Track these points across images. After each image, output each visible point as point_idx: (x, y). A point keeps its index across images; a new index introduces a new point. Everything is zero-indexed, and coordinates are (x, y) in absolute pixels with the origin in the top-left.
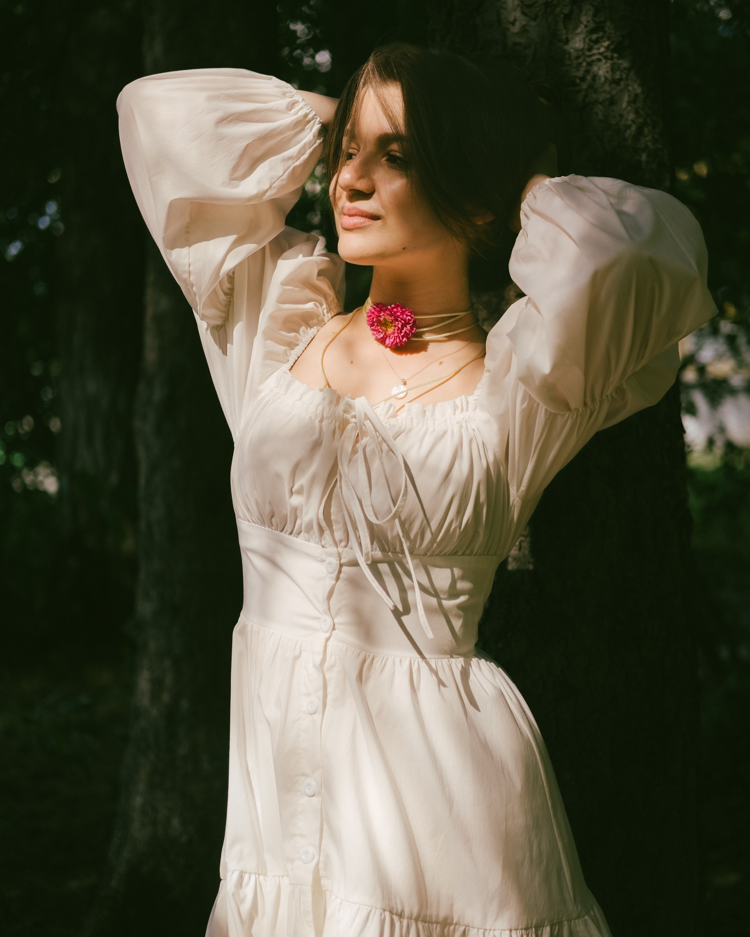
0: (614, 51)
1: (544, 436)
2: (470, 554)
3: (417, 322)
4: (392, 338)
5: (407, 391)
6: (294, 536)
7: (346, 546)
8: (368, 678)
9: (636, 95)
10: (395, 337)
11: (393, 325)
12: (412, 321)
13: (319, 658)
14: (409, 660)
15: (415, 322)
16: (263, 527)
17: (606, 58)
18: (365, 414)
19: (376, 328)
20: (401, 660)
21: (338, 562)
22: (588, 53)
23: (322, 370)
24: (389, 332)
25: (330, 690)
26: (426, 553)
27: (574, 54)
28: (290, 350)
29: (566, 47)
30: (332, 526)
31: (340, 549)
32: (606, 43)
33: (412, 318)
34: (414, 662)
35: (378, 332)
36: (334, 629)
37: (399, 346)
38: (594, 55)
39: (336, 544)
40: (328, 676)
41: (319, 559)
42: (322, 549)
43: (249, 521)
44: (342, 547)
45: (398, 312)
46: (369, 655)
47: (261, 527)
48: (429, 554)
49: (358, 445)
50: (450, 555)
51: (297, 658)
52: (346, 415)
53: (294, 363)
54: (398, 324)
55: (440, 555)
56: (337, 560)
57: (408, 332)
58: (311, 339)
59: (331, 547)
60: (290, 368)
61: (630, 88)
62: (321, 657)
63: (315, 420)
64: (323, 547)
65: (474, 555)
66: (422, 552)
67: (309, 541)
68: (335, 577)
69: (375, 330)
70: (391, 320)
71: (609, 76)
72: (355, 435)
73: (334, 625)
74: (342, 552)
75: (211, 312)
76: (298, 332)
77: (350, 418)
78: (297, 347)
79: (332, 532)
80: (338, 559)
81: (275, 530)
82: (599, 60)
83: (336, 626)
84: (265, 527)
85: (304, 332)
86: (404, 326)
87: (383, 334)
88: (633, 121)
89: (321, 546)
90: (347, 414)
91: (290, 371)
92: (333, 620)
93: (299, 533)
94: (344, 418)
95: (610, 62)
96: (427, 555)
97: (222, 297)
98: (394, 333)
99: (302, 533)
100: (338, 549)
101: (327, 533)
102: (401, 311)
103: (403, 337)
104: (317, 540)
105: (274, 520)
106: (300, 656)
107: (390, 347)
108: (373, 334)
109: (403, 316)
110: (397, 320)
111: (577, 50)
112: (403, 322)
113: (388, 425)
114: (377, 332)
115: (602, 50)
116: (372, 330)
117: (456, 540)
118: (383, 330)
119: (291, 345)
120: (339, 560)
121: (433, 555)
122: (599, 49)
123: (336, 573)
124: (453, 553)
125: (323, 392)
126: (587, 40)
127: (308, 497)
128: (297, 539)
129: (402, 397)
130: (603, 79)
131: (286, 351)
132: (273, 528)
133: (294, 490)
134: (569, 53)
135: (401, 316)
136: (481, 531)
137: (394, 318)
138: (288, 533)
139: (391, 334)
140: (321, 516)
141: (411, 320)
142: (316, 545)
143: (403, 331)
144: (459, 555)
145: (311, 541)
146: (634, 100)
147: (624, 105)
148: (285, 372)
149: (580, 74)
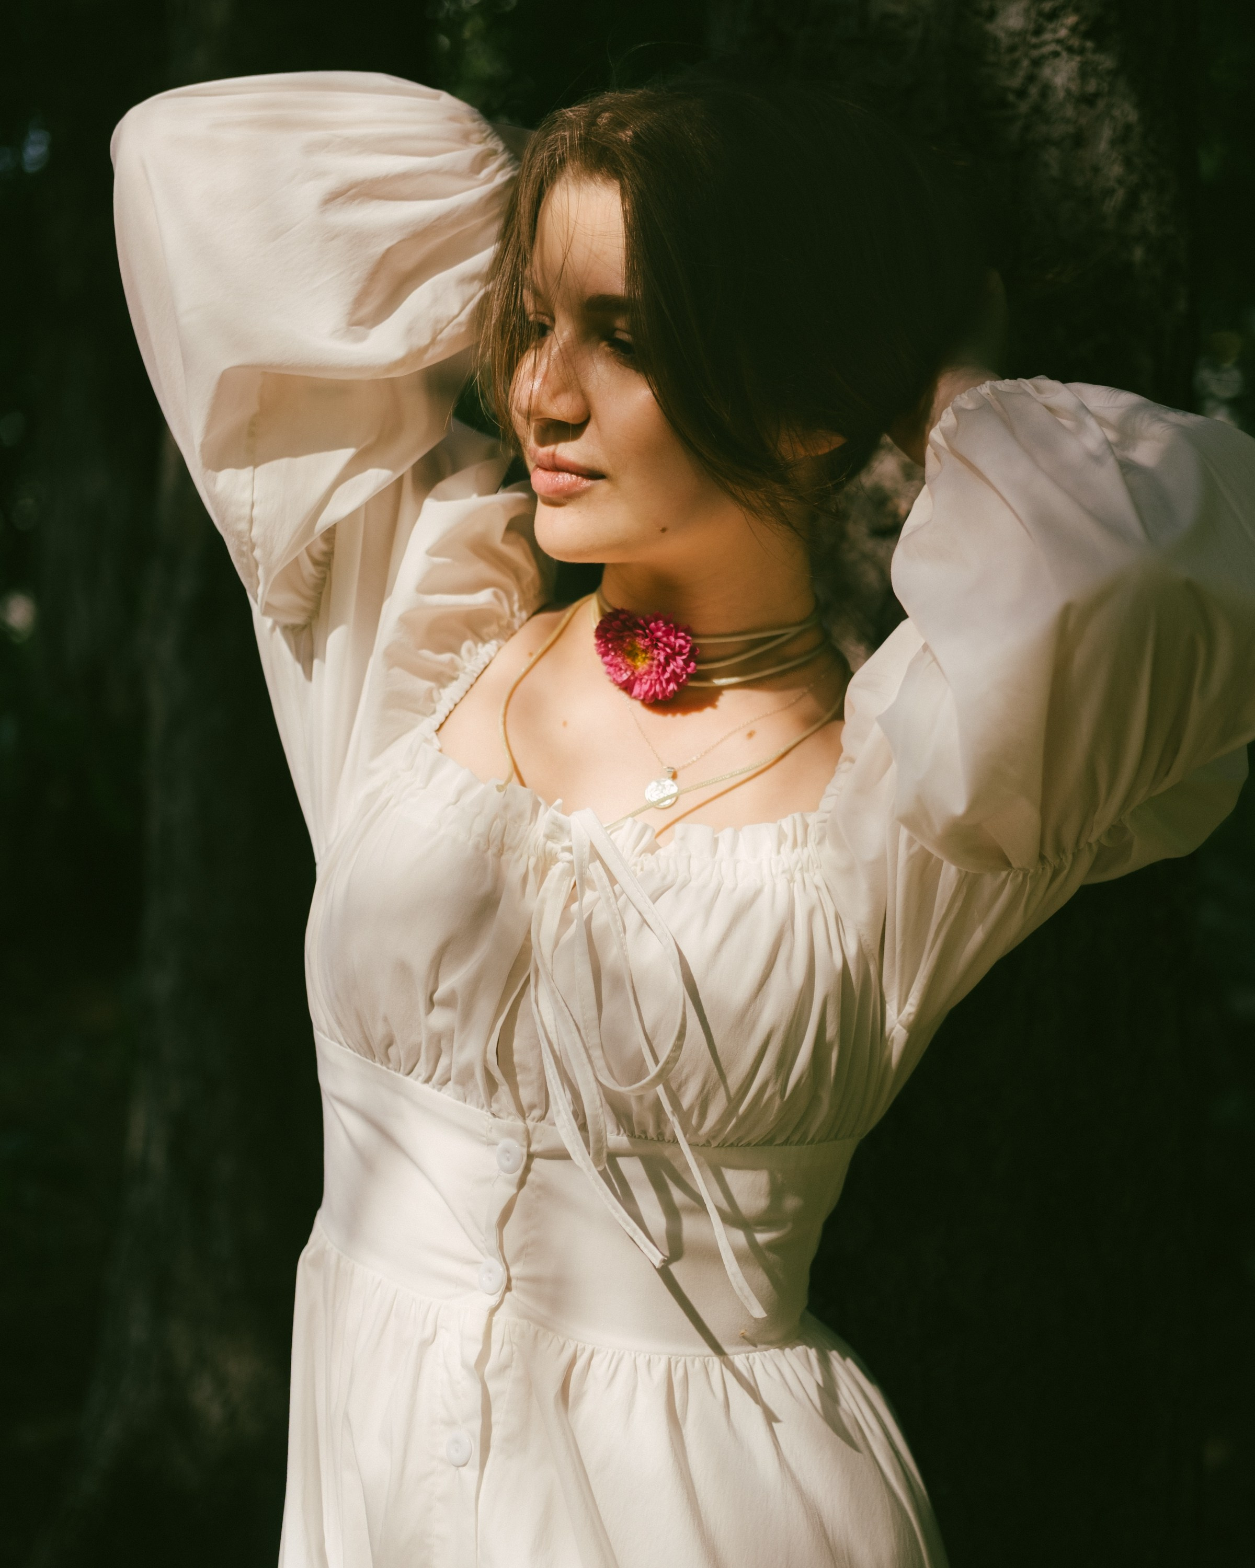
0: (1087, 35)
1: (955, 911)
2: (800, 1142)
3: (697, 650)
4: (646, 683)
5: (677, 797)
6: (434, 1087)
7: (542, 1118)
8: (580, 1397)
9: (1128, 128)
10: (651, 680)
11: (648, 656)
12: (688, 649)
13: (474, 1350)
14: (667, 1360)
15: (693, 650)
16: (370, 1061)
17: (1070, 50)
18: (592, 846)
19: (615, 662)
20: (650, 1360)
21: (525, 1150)
22: (1034, 40)
23: (504, 738)
24: (640, 669)
25: (496, 1416)
26: (708, 1142)
27: (1005, 41)
28: (439, 689)
29: (991, 27)
30: (515, 1076)
31: (530, 1124)
32: (1071, 20)
33: (687, 642)
34: (677, 1363)
35: (617, 669)
36: (508, 1288)
37: (661, 700)
38: (1044, 43)
39: (522, 1113)
40: (492, 1387)
41: (485, 1139)
42: (492, 1120)
43: (340, 1043)
44: (534, 1119)
45: (658, 629)
46: (584, 1349)
47: (365, 1059)
48: (714, 1144)
49: (574, 907)
50: (758, 1146)
51: (426, 1344)
52: (550, 844)
53: (447, 718)
54: (659, 654)
55: (738, 1145)
56: (522, 1146)
57: (678, 671)
58: (483, 667)
59: (511, 1118)
60: (438, 727)
61: (1117, 113)
62: (477, 1348)
63: (485, 851)
64: (493, 1115)
65: (808, 1143)
66: (703, 1141)
67: (466, 1101)
68: (516, 1181)
69: (611, 665)
70: (644, 645)
71: (1073, 87)
72: (569, 885)
73: (509, 1280)
74: (535, 1128)
75: (285, 598)
76: (456, 650)
77: (560, 850)
78: (455, 683)
79: (514, 1088)
80: (525, 1143)
81: (395, 1070)
82: (1056, 54)
83: (514, 1282)
84: (374, 1062)
85: (469, 651)
86: (669, 659)
87: (627, 674)
88: (1120, 182)
89: (489, 1114)
90: (554, 842)
91: (437, 734)
92: (508, 1269)
93: (445, 1082)
94: (546, 851)
95: (1078, 59)
96: (711, 1146)
97: (309, 569)
98: (649, 673)
99: (450, 1084)
100: (525, 1123)
101: (504, 1090)
102: (664, 629)
103: (668, 681)
104: (483, 1099)
105: (392, 1051)
106: (434, 1338)
107: (643, 701)
108: (609, 673)
109: (668, 638)
110: (656, 647)
111: (1012, 34)
112: (668, 650)
113: (639, 868)
114: (615, 669)
115: (1063, 33)
116: (606, 663)
117: (772, 1118)
118: (628, 665)
119: (442, 678)
120: (527, 1147)
121: (723, 1146)
122: (1055, 31)
123: (519, 1172)
124: (766, 1139)
125: (504, 792)
126: (1033, 14)
127: (467, 1016)
128: (441, 1094)
129: (666, 806)
130: (1061, 95)
131: (430, 691)
132: (391, 1066)
133: (436, 996)
134: (996, 40)
135: (665, 639)
136: (826, 1097)
137: (649, 643)
138: (421, 1079)
139: (644, 674)
140: (492, 1058)
141: (686, 647)
142: (479, 1110)
143: (669, 669)
144: (776, 1145)
145: (468, 1100)
146: (1122, 138)
147: (1103, 146)
148: (427, 740)
149: (1016, 82)
